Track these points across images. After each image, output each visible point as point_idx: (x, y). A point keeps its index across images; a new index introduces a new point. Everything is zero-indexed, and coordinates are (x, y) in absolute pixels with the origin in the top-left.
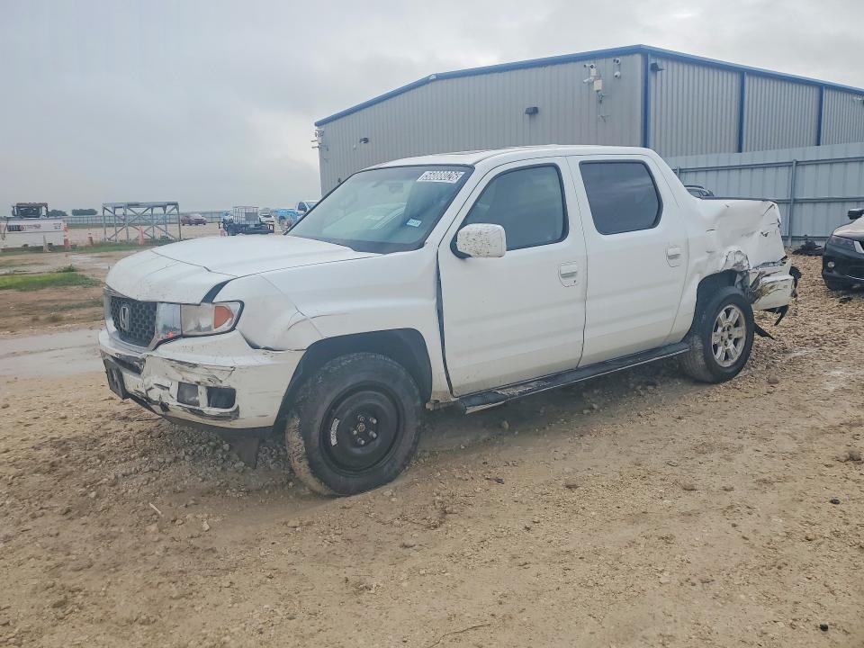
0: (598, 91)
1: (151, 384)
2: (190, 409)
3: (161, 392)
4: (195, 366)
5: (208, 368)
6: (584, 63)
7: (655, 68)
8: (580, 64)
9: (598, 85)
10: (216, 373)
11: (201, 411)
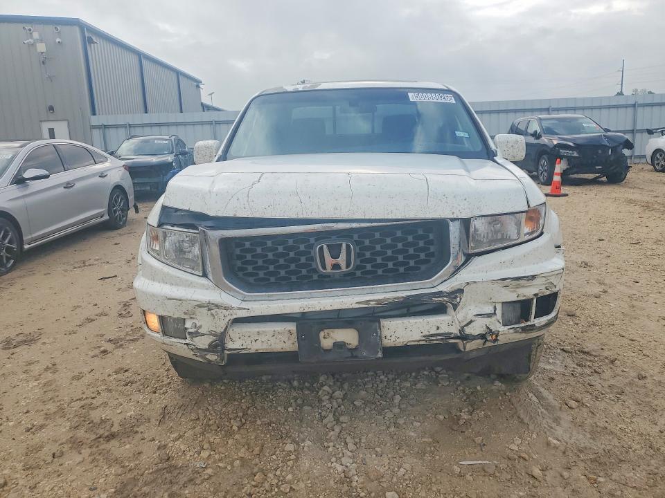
0: (42, 53)
1: (470, 317)
2: (522, 328)
3: (487, 321)
4: (534, 277)
5: (545, 276)
6: (24, 25)
7: (91, 41)
8: (20, 26)
9: (41, 47)
10: (553, 280)
11: (533, 325)
